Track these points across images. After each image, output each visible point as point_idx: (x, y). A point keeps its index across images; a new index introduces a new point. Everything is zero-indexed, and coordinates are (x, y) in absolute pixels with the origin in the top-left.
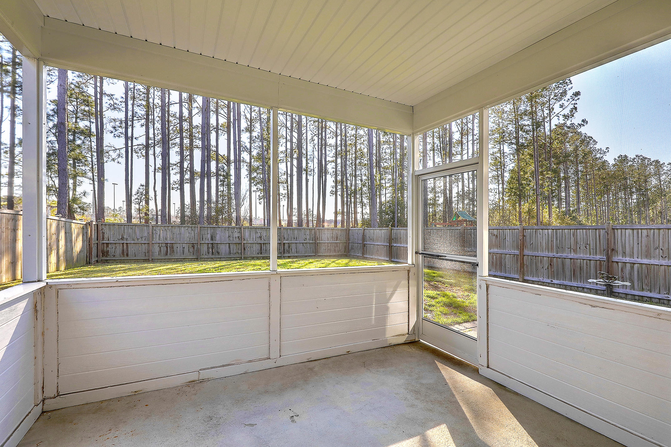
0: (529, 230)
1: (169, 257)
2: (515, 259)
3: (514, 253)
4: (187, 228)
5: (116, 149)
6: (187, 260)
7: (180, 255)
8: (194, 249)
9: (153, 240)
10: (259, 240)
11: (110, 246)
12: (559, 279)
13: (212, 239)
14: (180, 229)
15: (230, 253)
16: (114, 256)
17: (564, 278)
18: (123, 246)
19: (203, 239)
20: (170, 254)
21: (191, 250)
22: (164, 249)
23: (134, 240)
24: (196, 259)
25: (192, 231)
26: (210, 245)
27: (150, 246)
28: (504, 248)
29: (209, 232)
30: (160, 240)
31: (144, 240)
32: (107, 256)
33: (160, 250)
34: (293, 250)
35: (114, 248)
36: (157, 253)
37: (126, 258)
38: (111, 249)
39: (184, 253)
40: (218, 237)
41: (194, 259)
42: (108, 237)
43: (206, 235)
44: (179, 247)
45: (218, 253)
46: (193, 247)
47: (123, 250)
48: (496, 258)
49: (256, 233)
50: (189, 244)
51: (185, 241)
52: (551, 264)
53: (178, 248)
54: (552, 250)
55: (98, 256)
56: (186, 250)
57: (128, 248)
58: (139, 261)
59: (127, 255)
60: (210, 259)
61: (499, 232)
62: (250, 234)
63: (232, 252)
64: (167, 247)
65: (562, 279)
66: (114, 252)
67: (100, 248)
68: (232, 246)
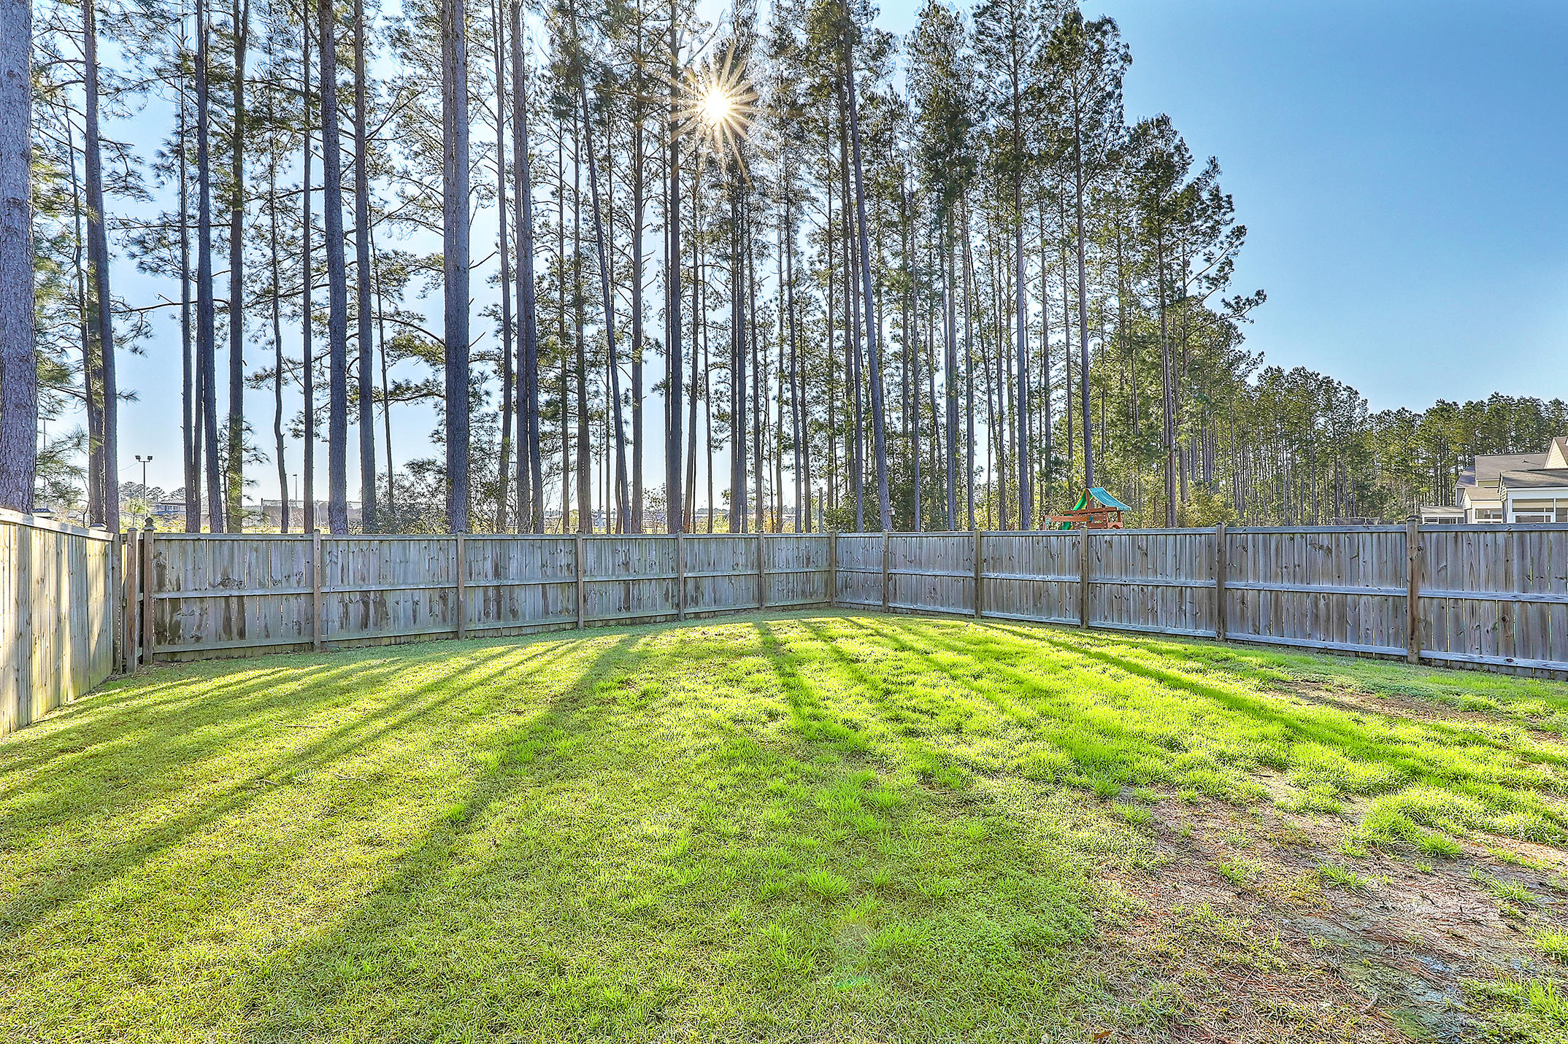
0: (1434, 535)
1: (371, 632)
2: (1390, 607)
3: (1388, 591)
4: (424, 544)
5: (131, 311)
6: (427, 638)
7: (406, 626)
8: (445, 604)
9: (323, 584)
10: (623, 571)
11: (183, 606)
12: (1529, 653)
13: (497, 574)
14: (404, 548)
15: (546, 612)
16: (198, 639)
17: (1547, 652)
18: (228, 605)
19: (471, 575)
20: (376, 625)
21: (438, 608)
22: (356, 610)
23: (262, 585)
24: (451, 636)
25: (441, 553)
26: (491, 593)
27: (316, 602)
28: (1353, 579)
29: (488, 554)
30: (346, 583)
31: (295, 585)
32: (174, 639)
33: (346, 613)
34: (706, 596)
35: (197, 614)
36: (337, 624)
37: (236, 642)
38: (188, 619)
39: (418, 621)
40: (513, 567)
41: (445, 636)
42: (178, 580)
43: (481, 563)
44: (401, 603)
45: (514, 613)
46: (444, 598)
47: (228, 619)
48: (1327, 605)
49: (615, 551)
50: (431, 591)
51: (422, 584)
52: (1504, 619)
53: (399, 604)
54: (1507, 583)
55: (145, 642)
56: (423, 610)
57: (244, 612)
58: (278, 649)
59: (242, 634)
60: (491, 633)
61: (1338, 540)
62: (599, 557)
63: (551, 609)
64: (366, 604)
65: (1540, 655)
66: (199, 627)
67: (151, 614)
68: (551, 593)
